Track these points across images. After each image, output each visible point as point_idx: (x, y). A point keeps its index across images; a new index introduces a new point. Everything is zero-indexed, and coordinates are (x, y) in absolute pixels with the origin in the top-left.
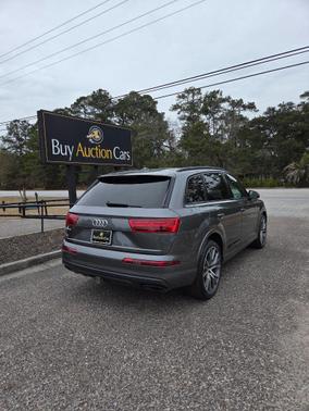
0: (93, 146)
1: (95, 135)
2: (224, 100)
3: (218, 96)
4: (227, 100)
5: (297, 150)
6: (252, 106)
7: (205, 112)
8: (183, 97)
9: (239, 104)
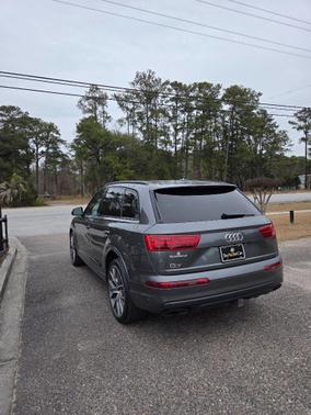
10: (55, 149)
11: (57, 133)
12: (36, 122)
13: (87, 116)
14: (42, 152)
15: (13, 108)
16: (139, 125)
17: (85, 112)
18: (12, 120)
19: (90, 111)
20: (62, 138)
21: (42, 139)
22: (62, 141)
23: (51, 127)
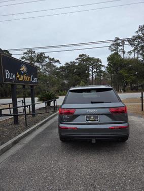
0: (23, 74)
1: (24, 69)
2: (46, 57)
3: (43, 55)
4: (48, 57)
5: (78, 80)
6: (58, 61)
7: (38, 61)
8: (26, 53)
9: (53, 59)
10: (99, 69)
11: (101, 62)
12: (92, 59)
13: (113, 52)
14: (95, 71)
15: (83, 55)
16: (141, 52)
17: (112, 51)
18: (83, 60)
19: (114, 50)
20: (102, 64)
21: (94, 66)
22: (103, 66)
23: (98, 60)
